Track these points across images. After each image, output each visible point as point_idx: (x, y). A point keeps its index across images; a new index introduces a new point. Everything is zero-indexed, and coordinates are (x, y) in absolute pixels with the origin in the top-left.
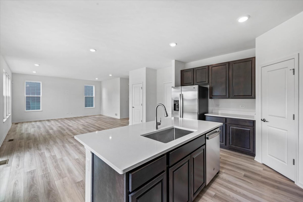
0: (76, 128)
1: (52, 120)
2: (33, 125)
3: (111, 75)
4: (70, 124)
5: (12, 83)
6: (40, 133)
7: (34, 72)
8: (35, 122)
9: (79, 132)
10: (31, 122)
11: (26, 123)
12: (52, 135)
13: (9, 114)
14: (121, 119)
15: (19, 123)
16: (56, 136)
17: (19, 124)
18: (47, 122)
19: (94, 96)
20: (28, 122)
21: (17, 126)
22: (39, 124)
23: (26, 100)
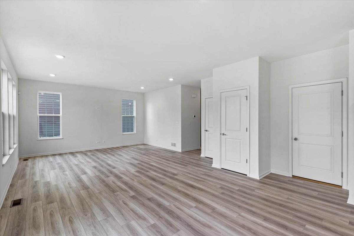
0: (124, 171)
1: (77, 152)
2: (51, 162)
3: (171, 80)
4: (110, 162)
5: (19, 95)
6: (67, 183)
7: (53, 75)
8: (53, 157)
9: (135, 180)
10: (47, 156)
11: (40, 159)
12: (90, 188)
13: (14, 144)
14: (183, 153)
15: (29, 158)
16: (100, 193)
17: (30, 160)
18: (71, 157)
19: (135, 115)
20: (42, 156)
21: (26, 166)
22: (60, 162)
23: (39, 122)
